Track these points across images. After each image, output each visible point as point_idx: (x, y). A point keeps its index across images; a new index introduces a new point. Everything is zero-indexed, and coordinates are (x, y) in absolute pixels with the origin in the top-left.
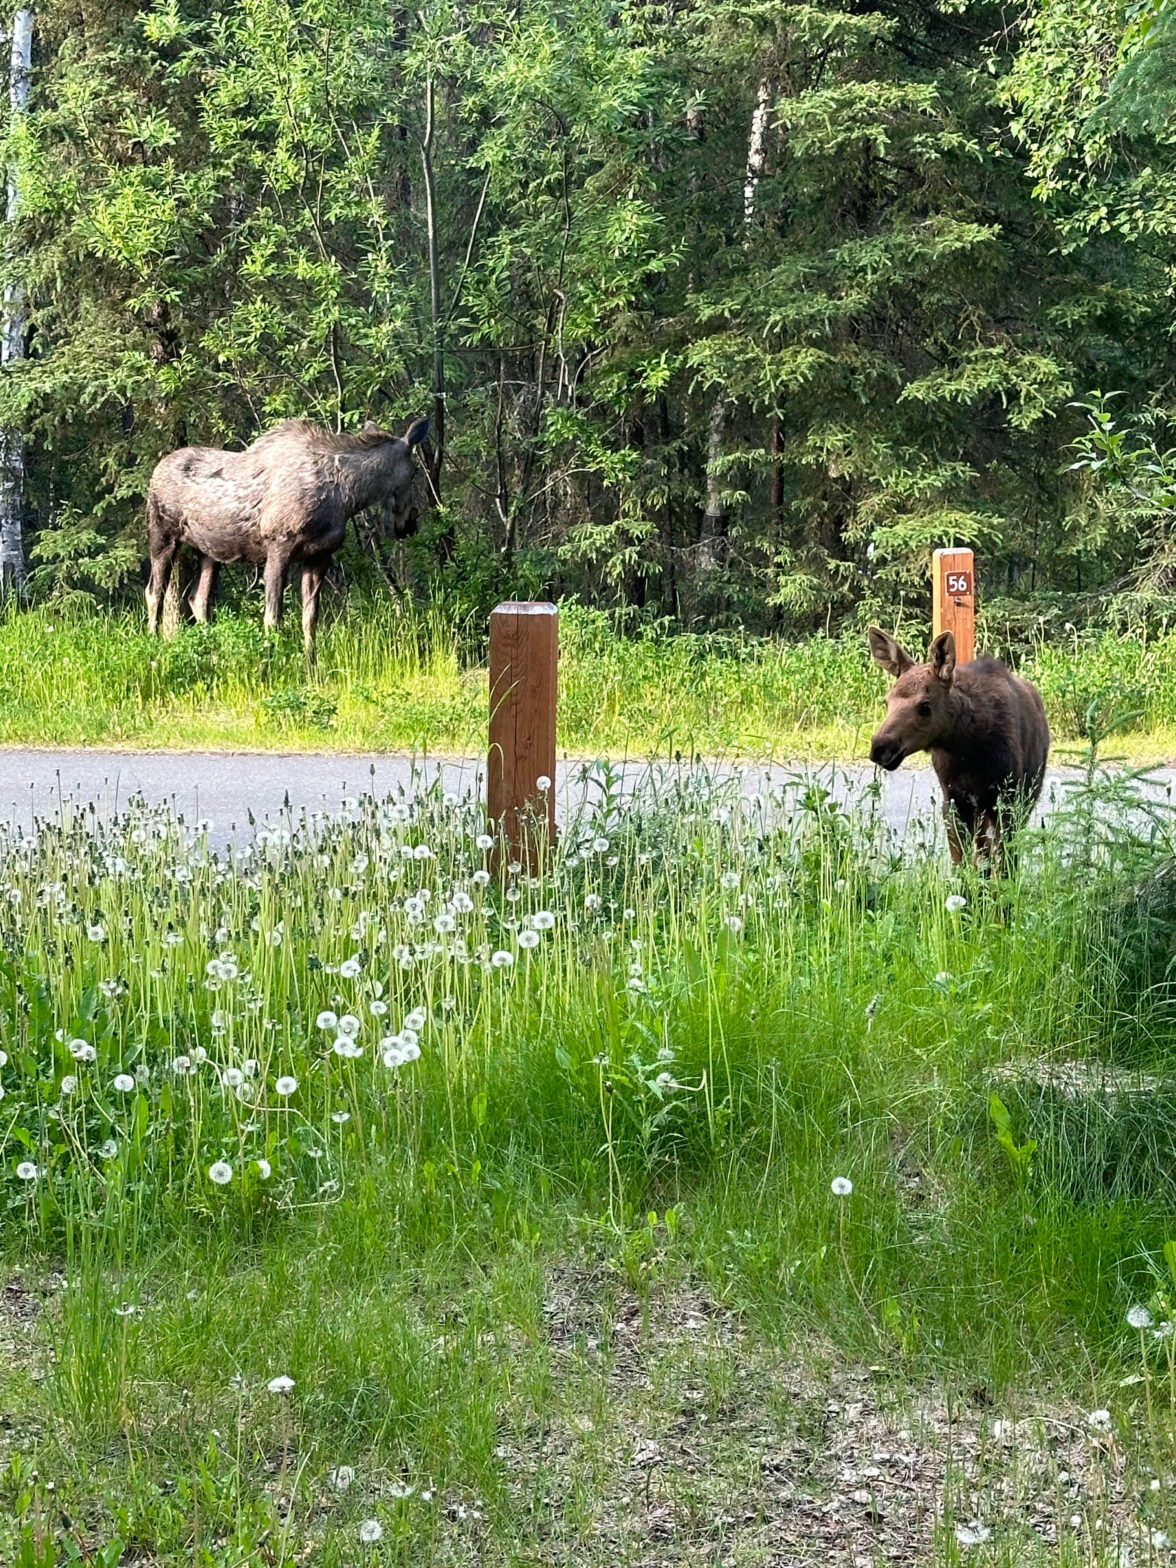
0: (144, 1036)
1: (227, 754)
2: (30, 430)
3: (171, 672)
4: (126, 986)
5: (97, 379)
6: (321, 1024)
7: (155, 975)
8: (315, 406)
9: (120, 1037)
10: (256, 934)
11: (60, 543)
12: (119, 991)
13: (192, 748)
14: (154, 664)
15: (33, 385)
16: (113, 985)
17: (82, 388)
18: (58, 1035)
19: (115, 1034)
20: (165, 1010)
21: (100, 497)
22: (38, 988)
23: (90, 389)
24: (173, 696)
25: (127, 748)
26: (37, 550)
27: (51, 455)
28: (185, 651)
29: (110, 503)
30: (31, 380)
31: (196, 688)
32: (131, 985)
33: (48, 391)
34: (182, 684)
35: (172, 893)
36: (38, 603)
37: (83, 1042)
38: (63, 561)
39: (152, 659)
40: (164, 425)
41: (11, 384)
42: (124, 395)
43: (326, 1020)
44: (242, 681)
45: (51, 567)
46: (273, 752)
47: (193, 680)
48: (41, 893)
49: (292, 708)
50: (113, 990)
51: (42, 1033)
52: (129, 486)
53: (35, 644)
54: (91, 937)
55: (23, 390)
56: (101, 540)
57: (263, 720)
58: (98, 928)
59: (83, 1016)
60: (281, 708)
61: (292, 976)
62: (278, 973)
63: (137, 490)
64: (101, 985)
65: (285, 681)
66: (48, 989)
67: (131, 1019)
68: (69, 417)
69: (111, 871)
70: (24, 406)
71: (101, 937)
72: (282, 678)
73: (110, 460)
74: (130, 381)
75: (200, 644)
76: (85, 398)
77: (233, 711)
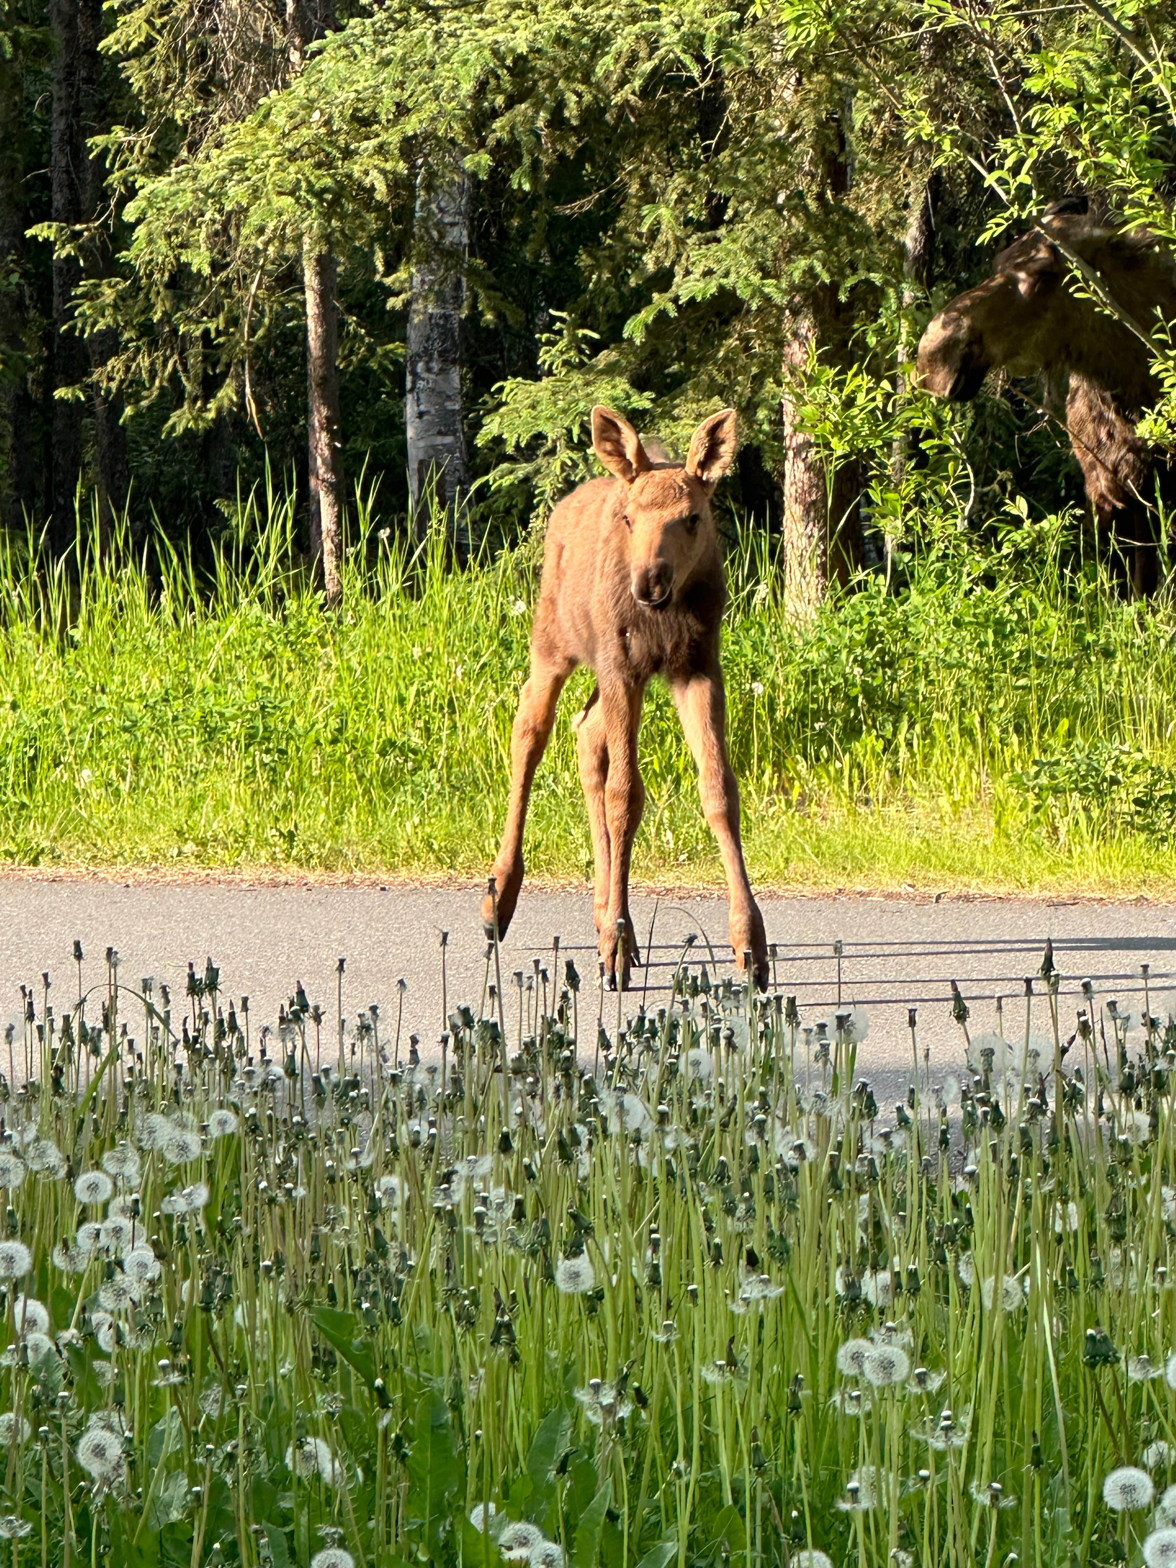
0: (683, 1524)
1: (926, 898)
2: (482, 144)
3: (801, 713)
4: (641, 1399)
5: (634, 19)
6: (1113, 1499)
7: (712, 1377)
8: (1147, 77)
9: (624, 1524)
10: (964, 1288)
11: (546, 409)
12: (625, 1411)
13: (842, 882)
14: (759, 688)
15: (487, 36)
16: (608, 1397)
17: (601, 42)
18: (476, 1516)
19: (612, 1517)
20: (735, 1464)
21: (641, 299)
22: (433, 1401)
23: (623, 43)
24: (802, 766)
25: (687, 882)
26: (492, 427)
27: (530, 201)
28: (832, 659)
29: (662, 314)
30: (485, 24)
31: (857, 746)
32: (653, 1400)
33: (523, 49)
34: (823, 738)
35: (757, 1181)
36: (495, 544)
37: (532, 1530)
38: (552, 452)
39: (754, 676)
40: (793, 127)
41: (437, 36)
42: (700, 59)
43: (1127, 1490)
44: (966, 732)
45: (523, 469)
46: (1035, 893)
47: (852, 731)
48: (447, 1178)
49: (1084, 791)
50: (609, 1410)
51: (440, 1510)
52: (708, 273)
53: (483, 641)
54: (562, 1283)
55: (465, 47)
56: (642, 401)
57: (1015, 820)
58: (582, 1263)
59: (536, 1472)
60: (1056, 791)
61: (1047, 1392)
62: (1015, 1381)
63: (727, 282)
64: (583, 1396)
65: (1071, 733)
66: (456, 1405)
67: (653, 1487)
68: (571, 112)
69: (614, 1127)
70: (467, 88)
71: (587, 1284)
72: (1064, 724)
73: (665, 212)
74: (712, 23)
75: (870, 643)
76: (606, 64)
77: (944, 802)
